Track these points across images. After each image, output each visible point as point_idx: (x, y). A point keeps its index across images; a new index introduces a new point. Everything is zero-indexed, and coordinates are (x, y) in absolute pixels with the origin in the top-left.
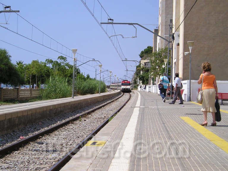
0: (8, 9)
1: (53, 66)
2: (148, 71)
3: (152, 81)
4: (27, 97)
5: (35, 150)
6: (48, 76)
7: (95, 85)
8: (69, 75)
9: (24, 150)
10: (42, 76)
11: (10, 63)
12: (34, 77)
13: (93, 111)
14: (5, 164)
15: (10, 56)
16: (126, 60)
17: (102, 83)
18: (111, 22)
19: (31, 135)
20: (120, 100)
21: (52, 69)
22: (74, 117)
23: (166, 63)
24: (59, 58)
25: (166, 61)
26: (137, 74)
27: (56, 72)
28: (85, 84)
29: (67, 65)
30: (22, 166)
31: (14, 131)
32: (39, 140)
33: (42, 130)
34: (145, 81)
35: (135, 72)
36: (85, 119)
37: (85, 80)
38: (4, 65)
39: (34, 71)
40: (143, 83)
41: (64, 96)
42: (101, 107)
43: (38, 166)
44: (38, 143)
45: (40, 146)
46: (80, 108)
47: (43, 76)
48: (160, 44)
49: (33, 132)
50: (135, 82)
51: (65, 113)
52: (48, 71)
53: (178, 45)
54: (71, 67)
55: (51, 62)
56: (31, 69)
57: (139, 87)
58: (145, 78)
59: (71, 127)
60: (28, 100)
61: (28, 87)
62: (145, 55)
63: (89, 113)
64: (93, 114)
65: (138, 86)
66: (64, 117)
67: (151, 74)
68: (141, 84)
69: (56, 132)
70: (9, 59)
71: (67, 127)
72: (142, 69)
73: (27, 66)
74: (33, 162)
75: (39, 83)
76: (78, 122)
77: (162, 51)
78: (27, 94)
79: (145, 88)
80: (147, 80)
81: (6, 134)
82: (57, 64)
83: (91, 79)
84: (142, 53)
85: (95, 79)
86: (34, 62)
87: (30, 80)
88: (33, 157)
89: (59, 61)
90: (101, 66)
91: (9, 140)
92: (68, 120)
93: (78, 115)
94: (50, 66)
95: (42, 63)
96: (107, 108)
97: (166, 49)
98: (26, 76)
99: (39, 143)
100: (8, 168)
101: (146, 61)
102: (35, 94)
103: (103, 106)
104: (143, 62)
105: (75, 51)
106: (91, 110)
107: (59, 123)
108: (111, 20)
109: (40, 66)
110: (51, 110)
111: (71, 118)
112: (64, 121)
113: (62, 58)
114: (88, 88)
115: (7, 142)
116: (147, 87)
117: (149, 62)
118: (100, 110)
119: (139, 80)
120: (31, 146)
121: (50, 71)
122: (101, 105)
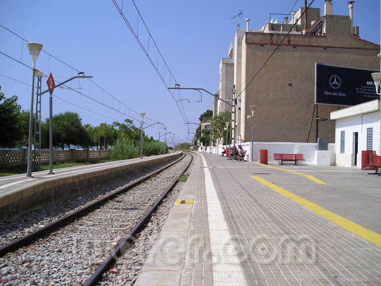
0: (81, 75)
1: (120, 129)
2: (208, 133)
3: (212, 143)
4: (96, 158)
5: (115, 208)
6: (116, 138)
7: (159, 146)
8: (134, 137)
9: (105, 208)
10: (109, 138)
11: (81, 125)
12: (102, 138)
13: (161, 171)
14: (90, 222)
15: (81, 119)
16: (189, 123)
17: (165, 144)
18: (178, 87)
19: (108, 194)
20: (183, 160)
21: (119, 131)
22: (145, 177)
23: (227, 126)
24: (126, 120)
25: (227, 124)
26: (198, 136)
27: (123, 134)
28: (149, 145)
29: (133, 127)
30: (106, 223)
31: (92, 191)
32: (117, 199)
33: (118, 190)
34: (206, 143)
35: (194, 134)
36: (155, 178)
37: (150, 142)
38: (76, 127)
39: (102, 134)
40: (204, 145)
41: (130, 157)
42: (167, 167)
43: (122, 224)
44: (116, 202)
45: (119, 204)
46: (149, 169)
47: (111, 138)
48: (220, 108)
49: (109, 191)
50: (196, 144)
51: (136, 173)
52: (116, 134)
53: (240, 109)
54: (136, 129)
55: (118, 124)
56: (100, 132)
57: (199, 149)
58: (206, 140)
59: (144, 186)
60: (98, 161)
61: (95, 148)
62: (205, 119)
63: (158, 173)
64: (161, 174)
65: (198, 147)
66: (135, 177)
67: (212, 137)
68: (202, 145)
69: (131, 191)
70: (80, 122)
71: (140, 186)
72: (203, 132)
73: (95, 129)
74: (116, 220)
75: (108, 144)
76: (149, 181)
77: (222, 114)
78: (96, 155)
79: (206, 149)
80: (208, 142)
81: (85, 193)
82: (124, 126)
83: (154, 141)
84: (202, 116)
85: (158, 141)
86: (102, 125)
87: (99, 142)
88: (115, 215)
89: (126, 124)
90: (165, 129)
91: (89, 199)
92: (139, 180)
93: (148, 175)
94: (117, 128)
95: (110, 126)
96: (173, 168)
97: (227, 112)
98: (94, 138)
99: (118, 202)
100: (93, 225)
101: (206, 124)
102: (103, 155)
103: (169, 166)
104: (204, 124)
105: (143, 115)
106: (159, 170)
107: (132, 183)
108: (177, 85)
109: (108, 129)
110: (124, 170)
111: (142, 178)
112: (136, 181)
113: (128, 121)
114: (153, 150)
115: (88, 200)
116: (208, 148)
117: (210, 125)
118: (167, 170)
119: (201, 142)
120: (110, 204)
121: (117, 133)
122: (167, 166)
